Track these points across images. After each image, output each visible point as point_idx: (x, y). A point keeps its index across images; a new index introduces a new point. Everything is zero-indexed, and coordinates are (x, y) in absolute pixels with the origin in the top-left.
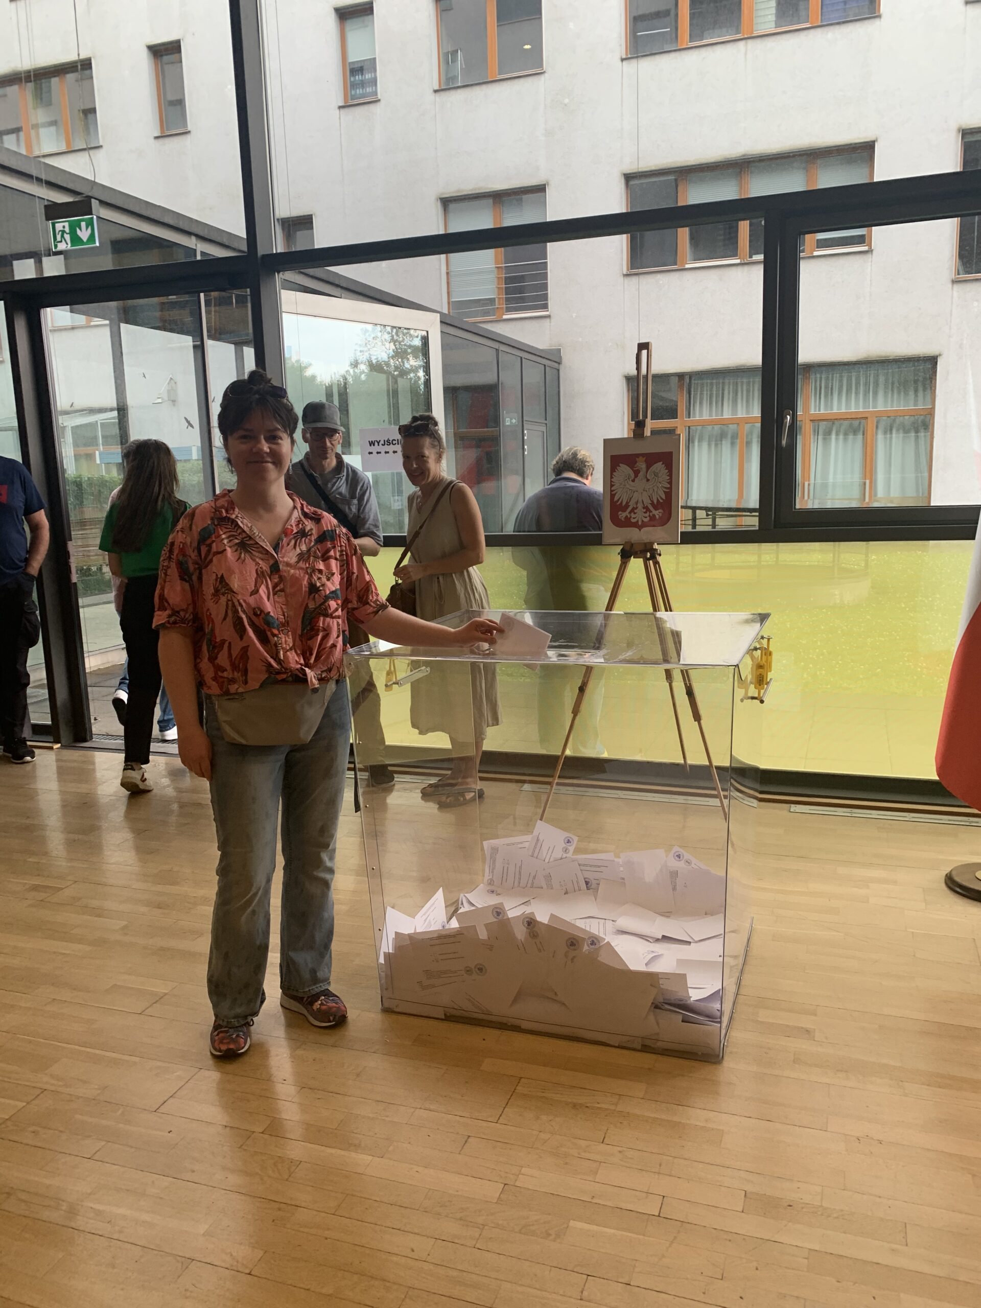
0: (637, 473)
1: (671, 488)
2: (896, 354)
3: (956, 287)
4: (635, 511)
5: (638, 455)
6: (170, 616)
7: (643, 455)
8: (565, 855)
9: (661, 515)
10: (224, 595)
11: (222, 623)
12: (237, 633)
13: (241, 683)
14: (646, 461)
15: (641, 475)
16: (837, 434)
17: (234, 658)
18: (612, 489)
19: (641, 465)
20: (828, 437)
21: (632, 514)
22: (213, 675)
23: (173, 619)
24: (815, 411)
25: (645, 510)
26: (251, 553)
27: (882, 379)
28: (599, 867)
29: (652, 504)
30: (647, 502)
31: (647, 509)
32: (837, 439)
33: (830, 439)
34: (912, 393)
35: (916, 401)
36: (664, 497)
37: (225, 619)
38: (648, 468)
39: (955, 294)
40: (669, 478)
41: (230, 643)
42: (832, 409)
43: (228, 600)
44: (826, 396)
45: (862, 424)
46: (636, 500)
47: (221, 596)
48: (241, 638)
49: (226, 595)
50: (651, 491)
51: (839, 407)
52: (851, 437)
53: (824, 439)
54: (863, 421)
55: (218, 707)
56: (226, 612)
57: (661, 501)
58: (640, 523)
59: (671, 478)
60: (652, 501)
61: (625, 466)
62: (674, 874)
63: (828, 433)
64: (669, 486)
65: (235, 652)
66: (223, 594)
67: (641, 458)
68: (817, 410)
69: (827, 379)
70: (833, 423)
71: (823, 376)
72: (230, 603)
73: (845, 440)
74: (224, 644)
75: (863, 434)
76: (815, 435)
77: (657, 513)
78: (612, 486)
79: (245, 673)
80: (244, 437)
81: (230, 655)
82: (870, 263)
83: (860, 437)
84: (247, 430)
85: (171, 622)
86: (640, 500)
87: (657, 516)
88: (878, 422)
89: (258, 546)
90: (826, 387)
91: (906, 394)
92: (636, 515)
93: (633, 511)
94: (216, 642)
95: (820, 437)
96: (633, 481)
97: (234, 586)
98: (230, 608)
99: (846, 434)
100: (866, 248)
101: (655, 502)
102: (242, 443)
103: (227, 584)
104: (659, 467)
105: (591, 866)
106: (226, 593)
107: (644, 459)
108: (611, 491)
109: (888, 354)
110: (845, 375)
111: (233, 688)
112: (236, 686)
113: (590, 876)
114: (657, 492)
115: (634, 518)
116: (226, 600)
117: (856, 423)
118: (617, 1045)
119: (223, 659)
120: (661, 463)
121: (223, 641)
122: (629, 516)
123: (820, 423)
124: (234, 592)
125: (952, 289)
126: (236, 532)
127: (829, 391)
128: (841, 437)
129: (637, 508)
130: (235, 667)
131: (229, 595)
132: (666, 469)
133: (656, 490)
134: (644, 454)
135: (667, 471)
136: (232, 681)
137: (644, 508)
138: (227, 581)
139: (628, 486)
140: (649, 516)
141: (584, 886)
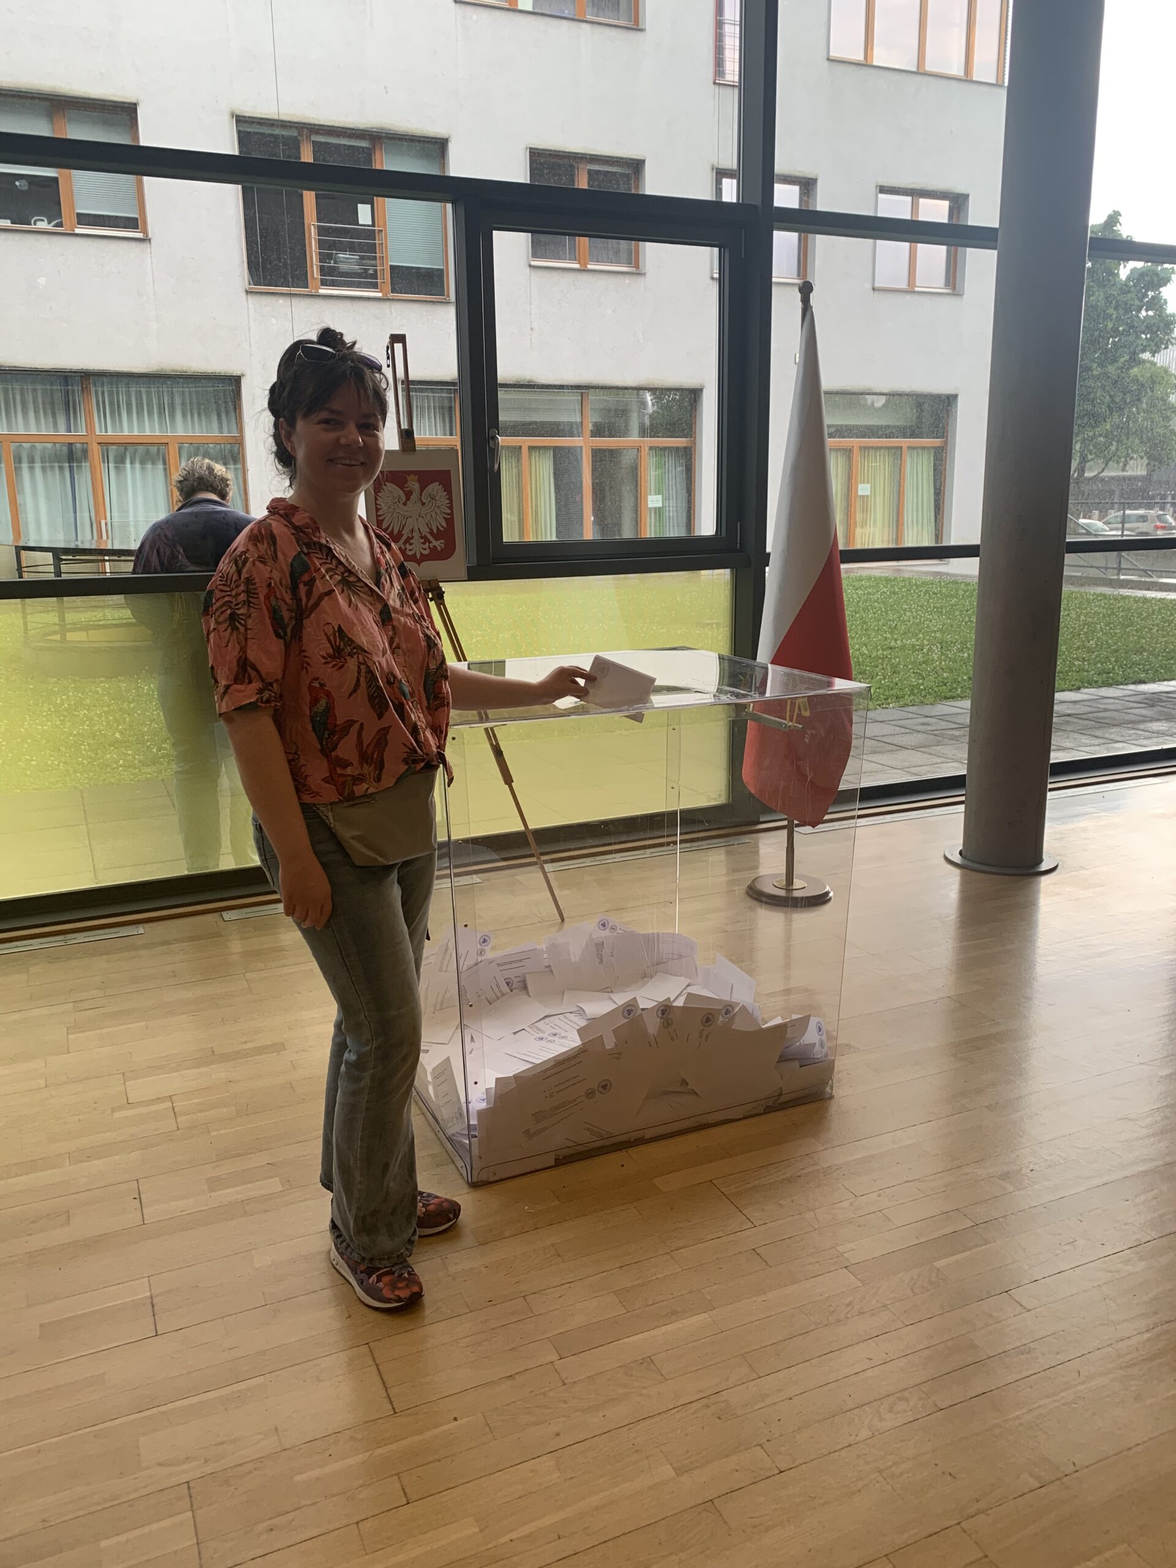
0: (408, 495)
1: (452, 514)
2: (193, 370)
3: (251, 298)
4: (411, 541)
5: (409, 473)
6: (260, 691)
7: (415, 473)
8: (480, 959)
9: (443, 546)
10: (352, 657)
11: (350, 695)
12: (373, 706)
13: (372, 780)
14: (419, 480)
15: (414, 497)
16: (132, 463)
17: (365, 746)
18: (379, 513)
19: (413, 484)
20: (122, 465)
21: (408, 545)
22: (327, 775)
23: (266, 695)
24: (101, 432)
25: (423, 541)
26: (359, 595)
27: (178, 401)
28: (520, 961)
29: (431, 533)
30: (425, 531)
31: (426, 540)
32: (133, 468)
33: (124, 468)
34: (215, 418)
35: (221, 429)
36: (444, 525)
37: (355, 690)
38: (422, 489)
39: (251, 307)
40: (448, 501)
41: (362, 725)
42: (122, 430)
43: (360, 663)
44: (112, 413)
45: (161, 451)
46: (411, 528)
47: (348, 658)
48: (380, 716)
49: (355, 656)
50: (429, 516)
51: (131, 428)
52: (149, 466)
53: (117, 468)
54: (162, 447)
55: (335, 820)
56: (358, 679)
57: (442, 529)
58: (418, 556)
59: (451, 502)
60: (431, 530)
61: (392, 485)
62: (600, 946)
63: (120, 460)
64: (449, 511)
65: (368, 737)
66: (351, 655)
67: (412, 475)
68: (104, 430)
69: (111, 394)
70: (126, 449)
71: (106, 389)
72: (363, 667)
73: (143, 469)
74: (351, 726)
75: (164, 463)
76: (104, 462)
77: (438, 544)
78: (377, 510)
79: (381, 766)
80: (326, 421)
81: (360, 742)
82: (150, 255)
83: (160, 466)
84: (332, 412)
85: (264, 699)
86: (416, 528)
87: (439, 548)
88: (180, 448)
89: (362, 584)
90: (111, 403)
91: (208, 417)
92: (413, 546)
93: (407, 541)
94: (336, 725)
95: (111, 465)
96: (405, 504)
97: (363, 643)
98: (363, 674)
99: (142, 463)
100: (140, 235)
101: (435, 531)
102: (326, 430)
103: (350, 640)
104: (435, 487)
105: (511, 963)
106: (355, 654)
107: (417, 477)
108: (378, 516)
109: (185, 369)
110: (133, 390)
111: (360, 789)
112: (365, 786)
113: (511, 974)
114: (436, 519)
115: (410, 550)
116: (356, 663)
117: (154, 449)
118: (741, 1117)
119: (347, 749)
120: (438, 483)
121: (351, 723)
122: (403, 548)
123: (110, 447)
124: (365, 651)
125: (247, 299)
126: (331, 563)
127: (116, 410)
128: (138, 466)
129: (412, 538)
130: (364, 758)
131: (360, 656)
132: (444, 491)
133: (434, 516)
134: (417, 471)
135: (446, 493)
136: (359, 779)
137: (421, 538)
138: (350, 636)
139: (398, 510)
140: (429, 547)
141: (506, 989)
